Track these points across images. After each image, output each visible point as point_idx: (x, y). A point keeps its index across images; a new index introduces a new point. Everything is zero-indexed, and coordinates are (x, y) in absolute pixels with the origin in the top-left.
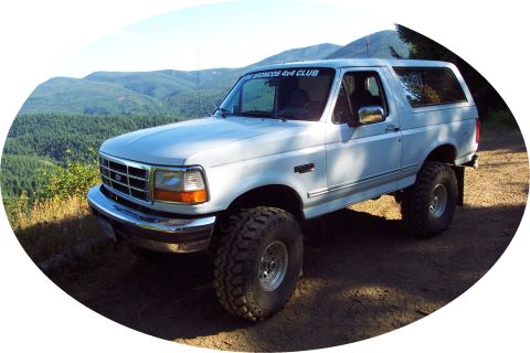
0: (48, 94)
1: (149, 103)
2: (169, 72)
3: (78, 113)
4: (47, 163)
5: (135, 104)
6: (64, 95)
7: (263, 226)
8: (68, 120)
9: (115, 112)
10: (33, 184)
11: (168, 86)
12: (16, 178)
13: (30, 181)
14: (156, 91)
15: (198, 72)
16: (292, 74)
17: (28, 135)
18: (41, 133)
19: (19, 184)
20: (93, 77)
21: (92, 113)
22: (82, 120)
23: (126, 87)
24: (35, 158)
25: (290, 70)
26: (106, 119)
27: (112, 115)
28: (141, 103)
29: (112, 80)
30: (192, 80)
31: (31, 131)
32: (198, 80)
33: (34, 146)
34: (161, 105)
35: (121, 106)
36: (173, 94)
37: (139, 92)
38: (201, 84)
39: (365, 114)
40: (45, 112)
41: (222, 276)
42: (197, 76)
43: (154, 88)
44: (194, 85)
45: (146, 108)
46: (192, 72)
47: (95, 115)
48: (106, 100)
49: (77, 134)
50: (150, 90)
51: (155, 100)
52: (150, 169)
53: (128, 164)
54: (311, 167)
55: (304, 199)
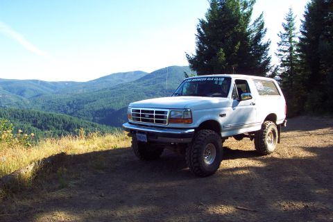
1: (20, 101)
2: (36, 81)
5: (10, 101)
14: (25, 93)
15: (56, 83)
16: (212, 79)
23: (4, 89)
28: (14, 100)
30: (52, 88)
32: (55, 88)
34: (28, 102)
36: (37, 96)
37: (13, 93)
38: (57, 91)
39: (245, 96)
41: (189, 159)
42: (54, 85)
43: (24, 91)
44: (52, 90)
45: (18, 104)
46: (51, 83)
50: (21, 92)
51: (24, 99)
52: (168, 110)
53: (155, 110)
54: (225, 115)
55: (222, 129)
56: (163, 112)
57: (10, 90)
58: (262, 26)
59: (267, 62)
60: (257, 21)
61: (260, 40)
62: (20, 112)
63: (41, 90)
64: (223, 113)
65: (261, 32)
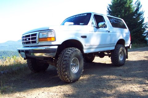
7: (72, 51)
16: (79, 16)
41: (59, 69)
52: (38, 33)
53: (31, 34)
54: (86, 37)
56: (35, 35)
59: (143, 21)
60: (137, 2)
61: (139, 11)
64: (84, 35)
65: (139, 7)
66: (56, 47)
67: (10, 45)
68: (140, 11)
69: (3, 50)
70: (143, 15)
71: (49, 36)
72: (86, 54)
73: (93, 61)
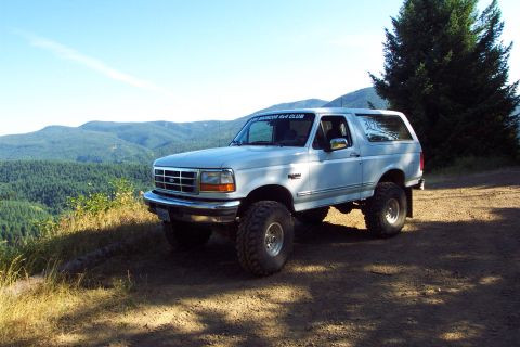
0: (43, 142)
1: (141, 153)
2: (162, 123)
3: (71, 160)
4: (38, 208)
5: (127, 153)
6: (59, 142)
8: (61, 167)
9: (107, 161)
10: (23, 230)
11: (160, 137)
12: (6, 223)
13: (19, 226)
14: (148, 141)
15: (189, 124)
16: (286, 117)
17: (20, 181)
18: (33, 179)
19: (8, 229)
20: (88, 126)
21: (84, 161)
22: (74, 167)
23: (120, 137)
24: (26, 204)
25: (285, 114)
26: (99, 167)
27: (105, 163)
28: (133, 152)
29: (107, 130)
30: (184, 131)
31: (24, 177)
32: (189, 132)
33: (26, 191)
34: (153, 155)
35: (114, 155)
36: (164, 145)
37: (132, 142)
38: (192, 136)
39: (336, 144)
40: (39, 159)
43: (146, 138)
44: (186, 136)
45: (138, 157)
46: (184, 124)
47: (88, 163)
48: (98, 149)
49: (69, 181)
50: (142, 140)
51: (147, 150)
52: (198, 172)
53: (180, 170)
54: (299, 175)
55: (295, 198)
56: (191, 174)
57: (128, 138)
58: (495, 20)
61: (492, 41)
62: (142, 169)
63: (169, 136)
64: (294, 172)
65: (495, 29)
66: (238, 203)
67: (53, 142)
68: (497, 43)
69: (30, 159)
70: (506, 55)
71: (223, 182)
72: (300, 213)
73: (325, 220)
